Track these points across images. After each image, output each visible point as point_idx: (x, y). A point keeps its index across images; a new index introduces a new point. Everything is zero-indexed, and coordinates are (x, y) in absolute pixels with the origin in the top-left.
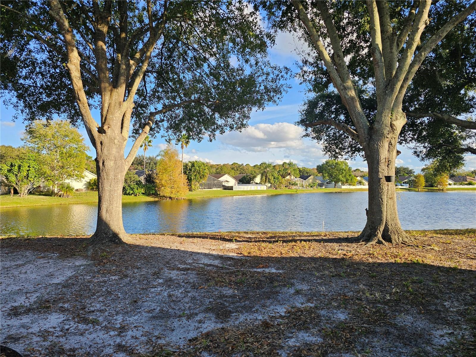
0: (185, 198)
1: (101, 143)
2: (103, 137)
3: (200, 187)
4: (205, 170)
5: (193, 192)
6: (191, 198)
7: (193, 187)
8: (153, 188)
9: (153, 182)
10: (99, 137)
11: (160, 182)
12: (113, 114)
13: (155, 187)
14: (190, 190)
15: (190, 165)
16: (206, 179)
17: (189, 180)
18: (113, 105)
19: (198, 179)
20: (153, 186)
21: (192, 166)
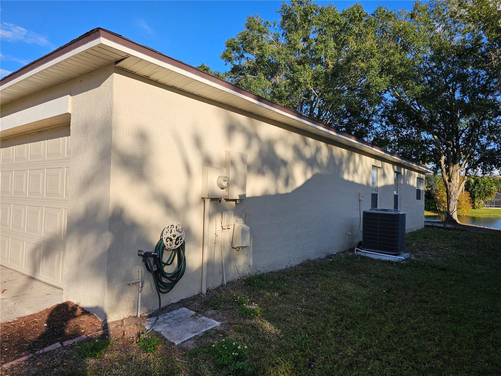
0: (467, 215)
1: (450, 186)
2: (450, 183)
3: (486, 205)
4: (491, 187)
5: (477, 210)
6: (474, 215)
7: (477, 204)
8: (433, 204)
9: (433, 198)
10: (449, 184)
11: (440, 199)
12: (454, 174)
13: (435, 203)
14: (474, 207)
15: (473, 182)
16: (493, 196)
17: (473, 197)
18: (454, 171)
19: (483, 196)
20: (433, 202)
21: (475, 183)
